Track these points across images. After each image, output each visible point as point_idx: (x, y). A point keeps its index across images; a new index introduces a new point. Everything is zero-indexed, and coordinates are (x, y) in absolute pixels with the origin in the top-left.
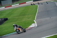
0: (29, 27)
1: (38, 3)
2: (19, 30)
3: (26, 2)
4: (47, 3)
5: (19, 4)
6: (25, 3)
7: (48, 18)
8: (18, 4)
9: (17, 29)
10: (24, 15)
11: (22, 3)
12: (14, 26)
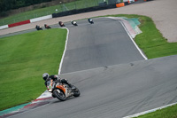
0: (40, 97)
1: (60, 23)
2: (61, 90)
3: (31, 21)
4: (92, 22)
5: (10, 26)
6: (29, 22)
7: (99, 70)
8: (7, 26)
9: (55, 88)
10: (24, 60)
11: (18, 21)
12: (45, 78)
